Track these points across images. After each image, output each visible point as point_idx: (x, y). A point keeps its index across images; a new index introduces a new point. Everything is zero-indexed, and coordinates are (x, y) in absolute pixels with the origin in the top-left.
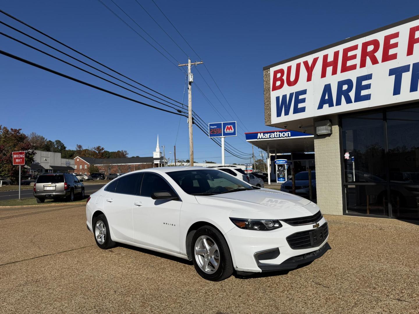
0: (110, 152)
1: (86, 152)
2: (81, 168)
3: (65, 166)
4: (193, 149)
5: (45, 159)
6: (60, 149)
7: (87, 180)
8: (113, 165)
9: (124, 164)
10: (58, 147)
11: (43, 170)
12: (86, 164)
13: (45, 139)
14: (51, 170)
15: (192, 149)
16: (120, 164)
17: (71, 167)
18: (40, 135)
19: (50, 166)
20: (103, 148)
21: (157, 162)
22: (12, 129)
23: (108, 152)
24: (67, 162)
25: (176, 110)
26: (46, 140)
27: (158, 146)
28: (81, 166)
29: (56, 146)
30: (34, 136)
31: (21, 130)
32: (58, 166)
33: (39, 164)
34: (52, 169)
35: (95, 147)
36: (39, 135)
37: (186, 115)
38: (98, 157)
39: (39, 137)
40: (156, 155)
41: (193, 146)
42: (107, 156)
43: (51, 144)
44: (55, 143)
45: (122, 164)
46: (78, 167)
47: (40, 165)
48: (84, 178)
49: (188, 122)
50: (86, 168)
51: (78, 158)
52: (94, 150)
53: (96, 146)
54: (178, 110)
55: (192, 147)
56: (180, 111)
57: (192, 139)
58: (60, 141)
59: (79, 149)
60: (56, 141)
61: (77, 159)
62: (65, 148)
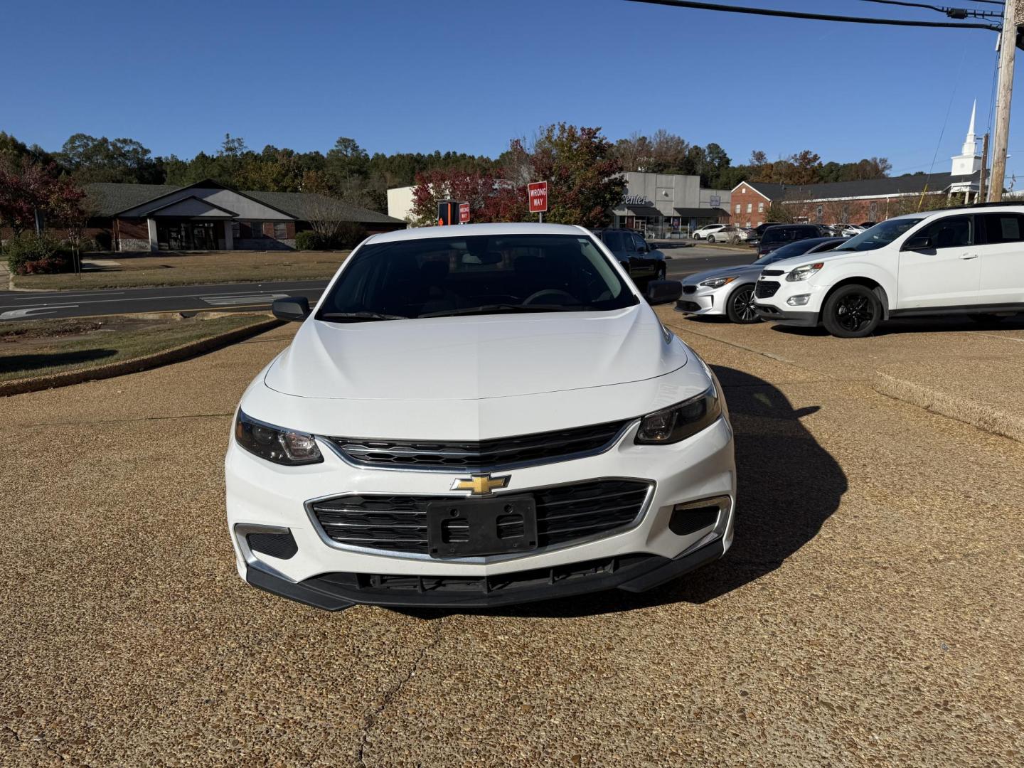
0: (841, 164)
1: (772, 169)
2: (750, 210)
3: (708, 207)
4: (1007, 141)
5: (664, 193)
6: (717, 164)
7: (746, 240)
8: (814, 201)
9: (847, 198)
10: (713, 160)
11: (661, 218)
12: (762, 200)
13: (686, 143)
14: (678, 218)
15: (1003, 142)
16: (836, 199)
17: (722, 210)
18: (674, 135)
19: (676, 209)
20: (816, 156)
21: (963, 187)
22: (583, 130)
23: (837, 165)
24: (713, 198)
25: (942, 11)
26: (688, 145)
27: (970, 138)
28: (750, 206)
29: (708, 159)
30: (662, 139)
31: (600, 129)
32: (693, 207)
33: (652, 204)
34: (678, 215)
35: (795, 155)
36: (672, 134)
37: (988, 23)
38: (803, 180)
39: (672, 139)
40: (963, 166)
41: (1007, 134)
42: (833, 175)
43: (698, 154)
44: (707, 150)
45: (843, 199)
46: (744, 208)
47: (654, 206)
48: (737, 237)
49: (997, 49)
50: (761, 210)
51: (744, 187)
52: (792, 161)
53: (799, 151)
54: (953, 10)
55: (1003, 135)
56: (961, 14)
57: (1009, 107)
58: (718, 144)
59: (757, 163)
60: (709, 147)
61: (740, 189)
62: (728, 161)
